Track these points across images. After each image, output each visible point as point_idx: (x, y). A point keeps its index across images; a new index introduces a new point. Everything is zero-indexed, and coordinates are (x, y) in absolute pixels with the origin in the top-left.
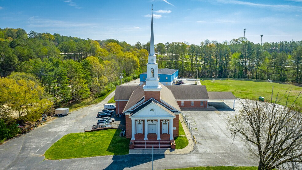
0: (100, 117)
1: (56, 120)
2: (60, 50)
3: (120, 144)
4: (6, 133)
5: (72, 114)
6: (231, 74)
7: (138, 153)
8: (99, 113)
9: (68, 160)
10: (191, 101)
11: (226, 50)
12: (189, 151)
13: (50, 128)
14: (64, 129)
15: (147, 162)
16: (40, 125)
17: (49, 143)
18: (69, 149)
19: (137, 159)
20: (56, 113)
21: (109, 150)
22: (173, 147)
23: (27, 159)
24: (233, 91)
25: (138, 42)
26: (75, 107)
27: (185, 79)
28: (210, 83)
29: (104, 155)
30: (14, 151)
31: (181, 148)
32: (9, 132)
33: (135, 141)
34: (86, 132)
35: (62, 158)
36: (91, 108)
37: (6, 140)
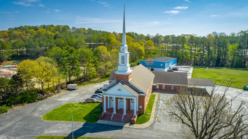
0: (97, 93)
1: (66, 93)
2: (86, 41)
3: (95, 115)
4: (28, 99)
5: (79, 89)
6: (229, 63)
7: (104, 123)
8: (97, 89)
9: (54, 121)
10: (171, 85)
11: (224, 42)
12: (145, 127)
13: (59, 98)
14: (67, 99)
15: (106, 131)
16: (54, 95)
17: (51, 109)
18: (60, 114)
19: (100, 127)
20: (68, 87)
21: (85, 118)
22: (133, 122)
23: (32, 118)
24: (221, 79)
25: (148, 35)
26: (84, 84)
27: (180, 67)
28: (203, 71)
29: (79, 122)
30: (28, 111)
31: (140, 124)
32: (30, 98)
33: (106, 113)
34: (80, 103)
35: (52, 120)
36: (95, 86)
37: (28, 103)
